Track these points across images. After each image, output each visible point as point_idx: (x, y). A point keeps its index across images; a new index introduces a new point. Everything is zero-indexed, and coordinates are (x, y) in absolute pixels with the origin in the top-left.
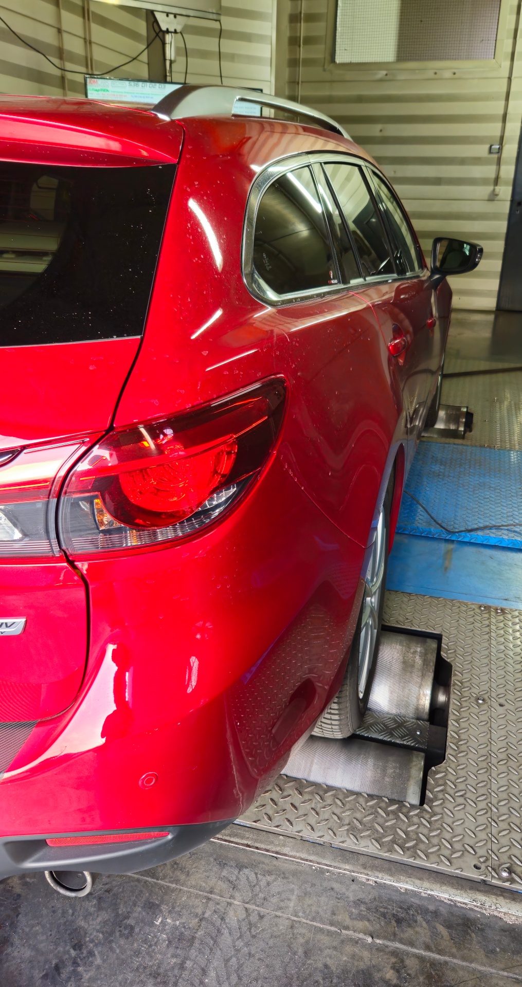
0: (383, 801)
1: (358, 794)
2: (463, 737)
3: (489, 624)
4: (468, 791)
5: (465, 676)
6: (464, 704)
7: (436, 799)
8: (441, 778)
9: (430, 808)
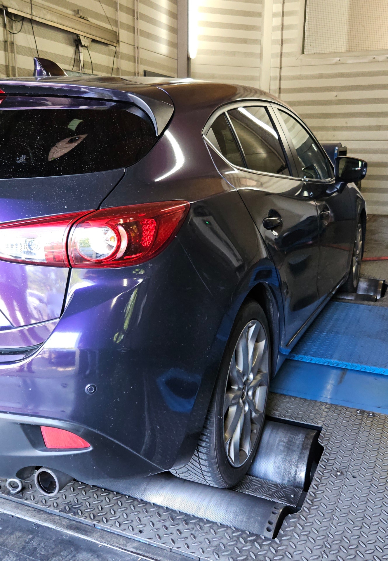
0: (246, 533)
1: (228, 527)
2: (318, 496)
3: (360, 422)
4: (312, 532)
5: (332, 456)
6: (325, 474)
7: (286, 535)
8: (294, 522)
9: (280, 541)
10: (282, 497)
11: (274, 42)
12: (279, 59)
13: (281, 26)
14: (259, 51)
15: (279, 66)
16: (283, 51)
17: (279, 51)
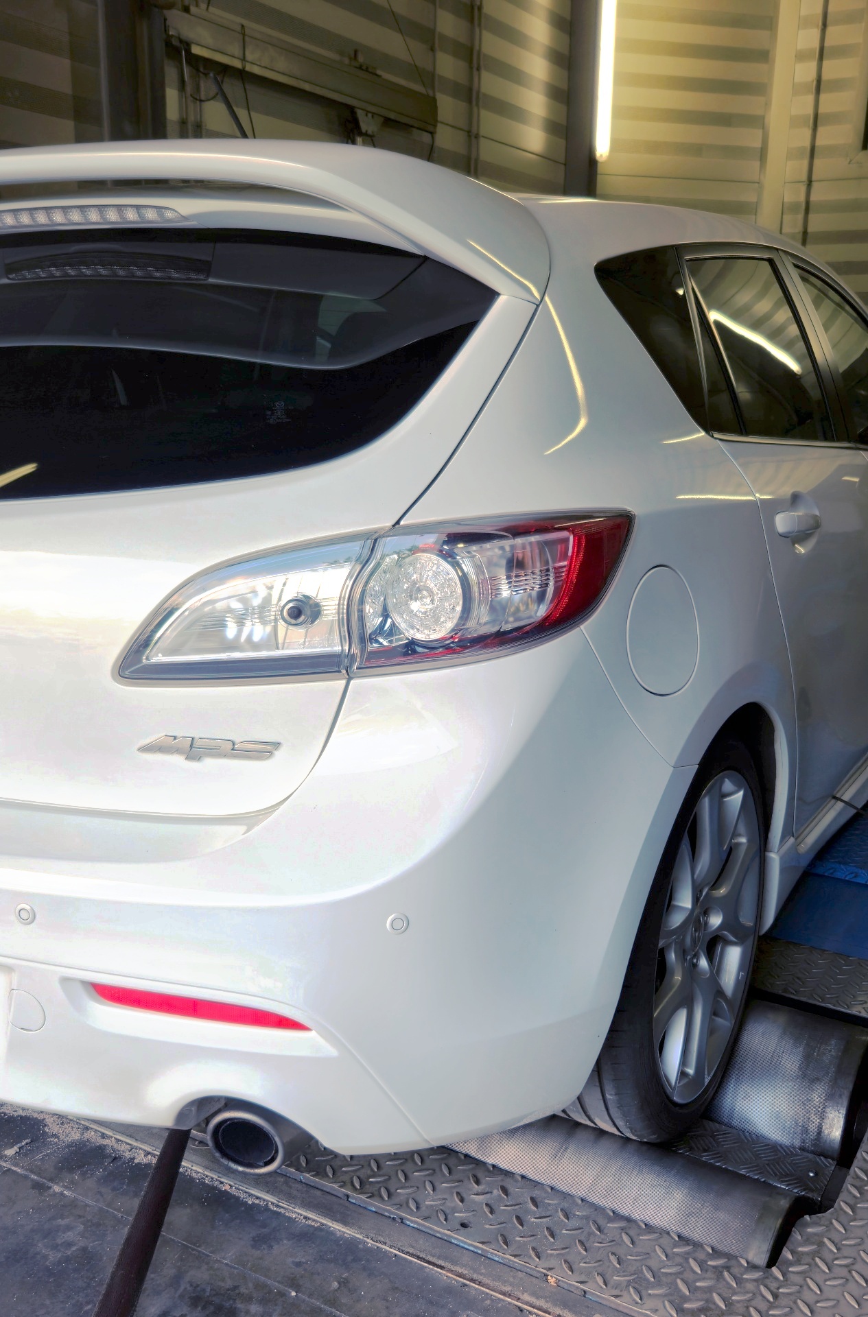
0: (704, 1250)
1: (663, 1232)
4: (859, 1259)
7: (798, 1262)
8: (815, 1234)
9: (784, 1275)
10: (787, 1175)
11: (795, 122)
12: (806, 163)
13: (815, 83)
14: (758, 144)
15: (804, 177)
16: (818, 143)
17: (807, 143)
